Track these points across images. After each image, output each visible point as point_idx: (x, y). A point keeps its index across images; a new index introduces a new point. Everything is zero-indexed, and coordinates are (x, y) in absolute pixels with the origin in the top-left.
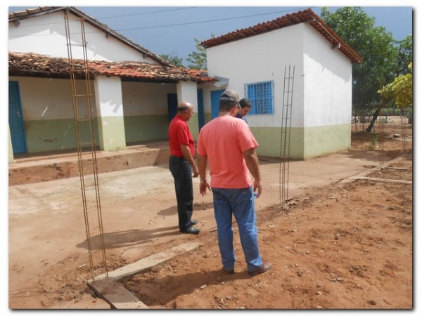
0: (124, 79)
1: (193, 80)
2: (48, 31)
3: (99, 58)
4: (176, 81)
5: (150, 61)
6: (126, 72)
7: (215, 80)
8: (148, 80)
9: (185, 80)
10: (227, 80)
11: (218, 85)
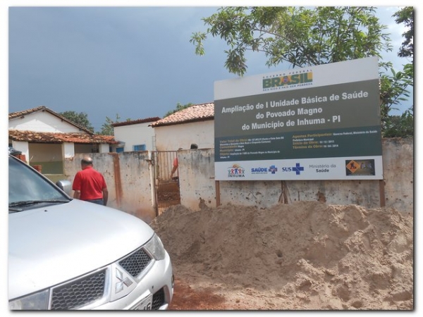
0: (76, 143)
1: (107, 143)
2: (35, 120)
3: (58, 132)
4: (98, 144)
5: (83, 132)
6: (75, 140)
7: (119, 143)
8: (87, 144)
9: (104, 143)
10: (124, 143)
11: (120, 146)
